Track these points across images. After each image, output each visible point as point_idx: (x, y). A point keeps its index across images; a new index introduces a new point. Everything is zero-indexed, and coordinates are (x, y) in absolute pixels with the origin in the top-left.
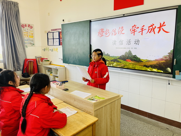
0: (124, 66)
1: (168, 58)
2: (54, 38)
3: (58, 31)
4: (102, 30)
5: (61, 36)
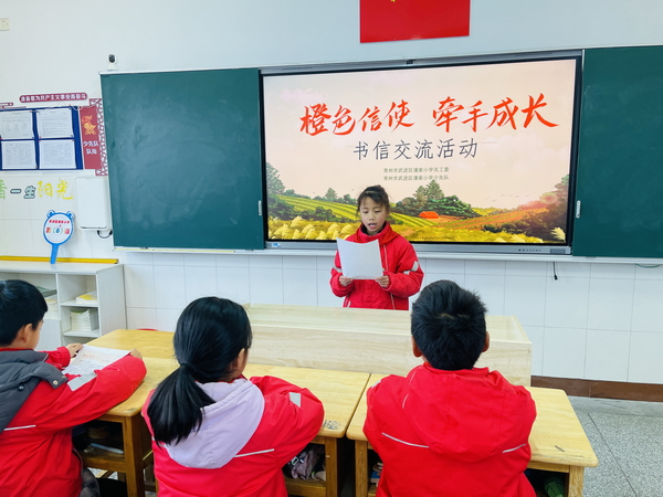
0: (415, 235)
1: (555, 200)
2: (40, 135)
3: (67, 103)
4: (320, 110)
5: (89, 127)
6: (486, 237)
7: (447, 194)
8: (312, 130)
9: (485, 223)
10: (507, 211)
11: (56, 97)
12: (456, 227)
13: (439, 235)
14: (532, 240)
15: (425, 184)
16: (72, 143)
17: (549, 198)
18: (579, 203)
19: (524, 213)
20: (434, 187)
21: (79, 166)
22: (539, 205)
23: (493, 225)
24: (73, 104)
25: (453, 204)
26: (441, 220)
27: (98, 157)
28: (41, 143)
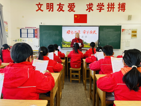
2: (28, 33)
3: (33, 29)
4: (69, 31)
5: (36, 32)
7: (85, 41)
8: (68, 33)
11: (31, 28)
16: (33, 34)
17: (96, 42)
18: (99, 43)
21: (34, 37)
24: (34, 29)
25: (85, 43)
27: (37, 36)
28: (28, 34)
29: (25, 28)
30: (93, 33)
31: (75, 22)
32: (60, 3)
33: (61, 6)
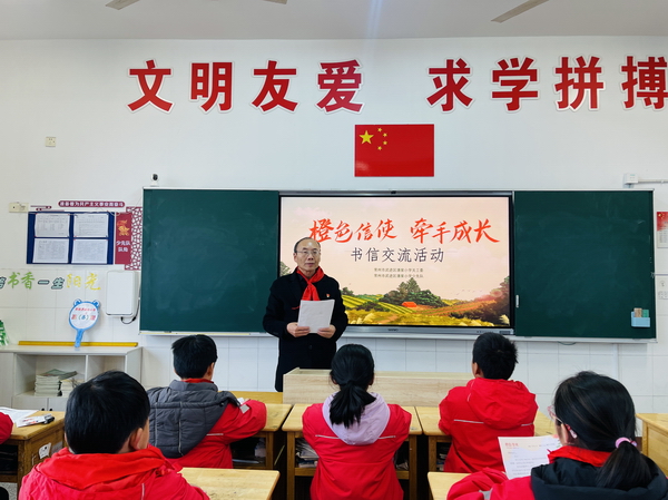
0: (399, 320)
1: (501, 294)
2: (75, 235)
3: (105, 210)
4: (326, 223)
5: (124, 230)
6: (452, 322)
7: (423, 288)
9: (451, 311)
10: (467, 302)
11: (95, 204)
12: (430, 314)
13: (417, 320)
14: (486, 324)
15: (406, 280)
16: (106, 242)
17: (496, 293)
18: (517, 297)
19: (479, 303)
20: (413, 284)
21: (110, 261)
22: (490, 298)
23: (457, 312)
24: (111, 210)
25: (427, 296)
26: (418, 308)
27: (129, 254)
28: (75, 242)
29: (56, 207)
30: (474, 235)
31: (358, 173)
32: (272, 64)
33: (276, 77)
